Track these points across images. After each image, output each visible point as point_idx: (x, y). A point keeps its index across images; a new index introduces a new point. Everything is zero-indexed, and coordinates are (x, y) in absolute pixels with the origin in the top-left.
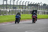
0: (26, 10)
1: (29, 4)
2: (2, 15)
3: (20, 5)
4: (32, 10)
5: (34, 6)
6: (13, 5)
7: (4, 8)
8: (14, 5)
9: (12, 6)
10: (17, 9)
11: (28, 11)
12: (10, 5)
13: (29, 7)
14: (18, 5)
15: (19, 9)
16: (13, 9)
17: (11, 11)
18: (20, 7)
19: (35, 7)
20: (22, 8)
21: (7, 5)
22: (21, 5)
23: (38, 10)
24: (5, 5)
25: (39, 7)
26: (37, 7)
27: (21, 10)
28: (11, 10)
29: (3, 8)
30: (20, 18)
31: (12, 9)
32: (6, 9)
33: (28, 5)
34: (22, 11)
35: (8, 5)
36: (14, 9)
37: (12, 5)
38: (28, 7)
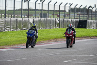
0: (65, 19)
1: (72, 9)
2: (19, 30)
3: (54, 11)
4: (78, 20)
5: (82, 12)
6: (40, 10)
7: (23, 16)
8: (42, 10)
9: (39, 12)
10: (49, 18)
11: (69, 21)
12: (35, 10)
13: (72, 14)
14: (51, 11)
15: (52, 19)
16: (41, 17)
17: (36, 21)
18: (54, 15)
19: (84, 15)
20: (59, 16)
21: (28, 10)
22: (57, 11)
23: (89, 21)
24: (26, 10)
25: (91, 13)
26: (88, 14)
27: (56, 19)
28: (36, 19)
29: (21, 16)
30: (37, 37)
31: (39, 19)
32: (27, 19)
33: (69, 11)
34: (58, 22)
35: (31, 10)
36: (43, 19)
37: (38, 10)
38: (70, 15)
